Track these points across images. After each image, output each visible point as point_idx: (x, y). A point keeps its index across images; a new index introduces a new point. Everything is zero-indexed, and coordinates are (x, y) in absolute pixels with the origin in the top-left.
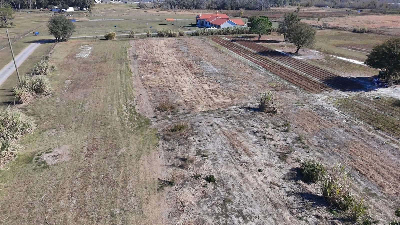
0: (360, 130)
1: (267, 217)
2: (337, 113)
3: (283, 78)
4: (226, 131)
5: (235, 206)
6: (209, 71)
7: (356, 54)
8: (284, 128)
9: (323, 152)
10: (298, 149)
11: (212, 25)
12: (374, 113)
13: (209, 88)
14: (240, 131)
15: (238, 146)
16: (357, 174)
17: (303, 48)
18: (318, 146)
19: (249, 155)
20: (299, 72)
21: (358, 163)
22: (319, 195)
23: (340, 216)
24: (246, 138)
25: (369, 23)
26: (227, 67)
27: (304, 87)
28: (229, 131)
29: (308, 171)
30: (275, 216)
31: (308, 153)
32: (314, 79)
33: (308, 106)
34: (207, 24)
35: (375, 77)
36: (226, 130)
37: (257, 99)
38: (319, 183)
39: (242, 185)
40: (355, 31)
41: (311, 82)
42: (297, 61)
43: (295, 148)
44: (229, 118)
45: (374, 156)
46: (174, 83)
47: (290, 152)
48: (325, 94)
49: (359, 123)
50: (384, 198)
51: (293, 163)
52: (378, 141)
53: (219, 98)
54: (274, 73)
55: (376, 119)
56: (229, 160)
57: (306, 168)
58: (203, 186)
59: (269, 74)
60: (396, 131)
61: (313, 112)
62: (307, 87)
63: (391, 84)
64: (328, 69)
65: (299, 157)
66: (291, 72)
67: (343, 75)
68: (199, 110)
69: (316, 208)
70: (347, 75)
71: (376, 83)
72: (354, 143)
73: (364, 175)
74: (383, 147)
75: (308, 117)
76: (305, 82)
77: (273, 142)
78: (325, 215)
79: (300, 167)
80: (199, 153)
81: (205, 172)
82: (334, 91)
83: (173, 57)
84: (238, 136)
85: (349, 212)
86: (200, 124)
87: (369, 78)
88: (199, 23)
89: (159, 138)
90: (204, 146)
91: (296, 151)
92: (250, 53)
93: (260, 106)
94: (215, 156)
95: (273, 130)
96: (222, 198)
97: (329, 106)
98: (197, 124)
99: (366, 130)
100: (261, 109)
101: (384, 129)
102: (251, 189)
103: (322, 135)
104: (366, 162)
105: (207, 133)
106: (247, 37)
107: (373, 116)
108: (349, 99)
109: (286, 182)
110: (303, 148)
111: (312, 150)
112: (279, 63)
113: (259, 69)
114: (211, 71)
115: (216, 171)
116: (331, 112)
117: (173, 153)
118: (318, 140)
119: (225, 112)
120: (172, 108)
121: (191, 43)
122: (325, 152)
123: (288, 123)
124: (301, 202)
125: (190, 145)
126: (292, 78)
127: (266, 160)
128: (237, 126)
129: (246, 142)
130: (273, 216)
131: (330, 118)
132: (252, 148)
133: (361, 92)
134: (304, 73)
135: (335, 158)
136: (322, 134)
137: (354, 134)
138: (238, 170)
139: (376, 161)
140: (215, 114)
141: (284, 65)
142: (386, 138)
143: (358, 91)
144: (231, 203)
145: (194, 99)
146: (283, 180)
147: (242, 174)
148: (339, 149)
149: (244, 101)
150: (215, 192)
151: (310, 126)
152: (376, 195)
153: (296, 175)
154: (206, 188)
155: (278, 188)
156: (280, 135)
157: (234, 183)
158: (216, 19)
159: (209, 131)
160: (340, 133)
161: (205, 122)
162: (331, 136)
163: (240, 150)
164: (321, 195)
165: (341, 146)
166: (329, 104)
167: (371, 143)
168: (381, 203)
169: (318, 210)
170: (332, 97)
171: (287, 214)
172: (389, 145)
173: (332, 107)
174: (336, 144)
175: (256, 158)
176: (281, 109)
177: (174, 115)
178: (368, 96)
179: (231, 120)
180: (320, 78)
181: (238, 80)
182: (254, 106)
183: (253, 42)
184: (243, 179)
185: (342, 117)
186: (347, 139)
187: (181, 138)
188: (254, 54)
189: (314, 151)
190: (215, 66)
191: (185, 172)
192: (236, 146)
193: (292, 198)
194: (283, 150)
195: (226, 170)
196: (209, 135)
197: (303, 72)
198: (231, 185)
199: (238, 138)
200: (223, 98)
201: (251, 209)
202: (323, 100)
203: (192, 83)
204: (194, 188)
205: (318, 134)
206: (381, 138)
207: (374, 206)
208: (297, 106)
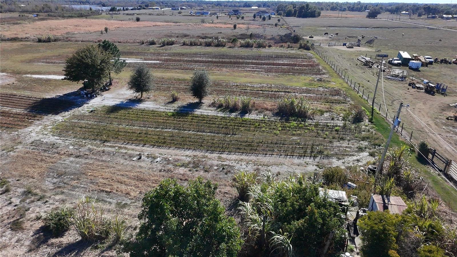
0: (90, 150)
2: (59, 141)
7: (52, 68)
9: (63, 193)
10: (32, 205)
12: (95, 127)
16: (104, 195)
18: (55, 188)
21: (101, 185)
22: (77, 240)
23: (105, 245)
25: (51, 29)
27: (5, 125)
29: (55, 224)
31: (46, 203)
32: (14, 111)
33: (22, 148)
35: (81, 89)
38: (72, 227)
40: (40, 41)
41: (12, 115)
43: (27, 206)
45: (111, 169)
47: (22, 216)
48: (36, 125)
49: (85, 143)
50: (134, 202)
51: (34, 226)
52: (109, 154)
55: (99, 132)
57: (50, 222)
60: (119, 137)
61: (32, 152)
62: (10, 124)
63: (98, 93)
64: (27, 93)
65: (37, 214)
67: (48, 96)
70: (53, 95)
71: (85, 96)
72: (90, 166)
73: (110, 192)
74: (115, 157)
75: (27, 161)
76: (4, 118)
79: (44, 224)
82: (45, 117)
85: (112, 236)
87: (76, 92)
91: (31, 209)
97: (48, 137)
99: (95, 148)
101: (109, 140)
103: (54, 174)
104: (107, 179)
107: (95, 131)
108: (65, 121)
109: (35, 252)
110: (38, 200)
111: (50, 197)
116: (52, 143)
118: (51, 182)
122: (65, 191)
123: (4, 180)
131: (54, 150)
133: (74, 110)
135: (78, 191)
136: (53, 172)
137: (85, 156)
139: (114, 173)
142: (114, 147)
143: (71, 110)
146: (29, 254)
148: (78, 179)
151: (35, 171)
152: (126, 204)
153: (42, 237)
160: (72, 162)
162: (64, 170)
164: (80, 238)
165: (78, 175)
166: (46, 134)
167: (104, 159)
168: (133, 208)
170: (46, 125)
172: (119, 153)
173: (51, 137)
174: (72, 177)
178: (83, 112)
180: (22, 107)
185: (67, 144)
186: (81, 165)
189: (53, 196)
194: (13, 217)
202: (37, 133)
205: (49, 175)
206: (110, 149)
207: (129, 215)
208: (7, 153)
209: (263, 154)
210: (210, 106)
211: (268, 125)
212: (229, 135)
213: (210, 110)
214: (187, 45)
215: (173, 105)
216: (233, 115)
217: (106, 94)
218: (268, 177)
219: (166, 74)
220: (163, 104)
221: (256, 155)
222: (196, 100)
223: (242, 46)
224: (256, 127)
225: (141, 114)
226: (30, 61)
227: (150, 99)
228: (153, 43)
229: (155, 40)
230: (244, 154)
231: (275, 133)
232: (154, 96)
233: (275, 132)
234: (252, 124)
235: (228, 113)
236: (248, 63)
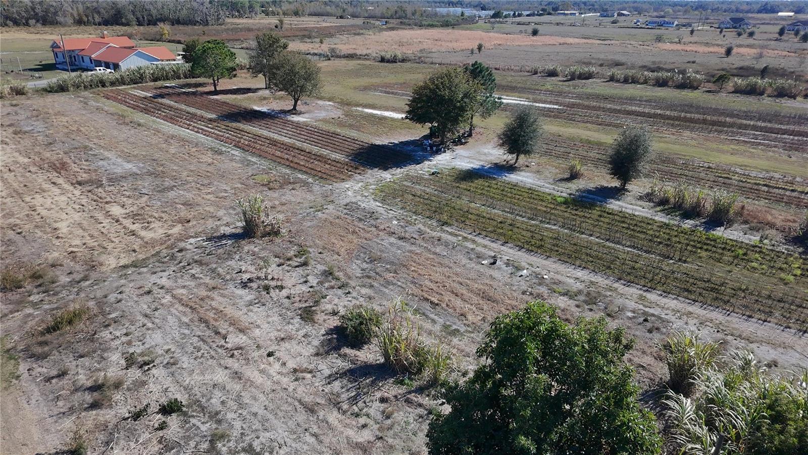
0: (420, 232)
1: (300, 437)
2: (381, 210)
3: (279, 163)
4: (183, 297)
5: (236, 441)
6: (116, 171)
7: (392, 101)
8: (299, 260)
9: (372, 286)
10: (331, 292)
11: (98, 63)
12: (434, 198)
13: (124, 211)
14: (214, 288)
15: (216, 320)
16: (427, 306)
17: (304, 98)
18: (363, 277)
19: (244, 332)
20: (306, 146)
21: (425, 289)
22: (378, 362)
23: (416, 384)
24: (231, 299)
25: (401, 44)
26: (156, 156)
27: (320, 173)
28: (192, 294)
29: (354, 328)
30: (315, 429)
31: (348, 295)
32: (333, 156)
33: (333, 209)
34: (83, 61)
35: (425, 137)
36: (183, 295)
37: (235, 214)
38: (375, 341)
39: (241, 396)
40: (383, 60)
41: (329, 162)
42: (297, 125)
43: (325, 292)
44: (184, 267)
45: (446, 270)
46: (27, 215)
47: (317, 303)
48: (356, 180)
49: (416, 219)
50: (470, 332)
51: (327, 321)
52: (447, 244)
53: (153, 228)
54: (260, 156)
55: (438, 208)
56: (203, 354)
57: (349, 323)
58: (157, 429)
59: (250, 158)
60: (467, 221)
61: (344, 218)
62: (325, 173)
63: (448, 146)
64: (354, 134)
65: (335, 306)
66: (291, 149)
67: (378, 142)
68: (109, 265)
69: (378, 387)
70: (385, 141)
71: (429, 148)
72: (415, 257)
73: (437, 304)
74: (454, 252)
75: (336, 229)
76: (320, 163)
77: (285, 293)
78: (394, 393)
79: (340, 323)
80: (130, 361)
81: (154, 398)
82: (370, 171)
83: (9, 150)
84: (213, 299)
85: (427, 373)
86: (119, 296)
87: (417, 140)
88: (60, 59)
89: (16, 360)
90: (140, 343)
91: (328, 297)
92: (202, 120)
93: (244, 228)
94: (171, 355)
95: (280, 268)
96: (205, 436)
97: (367, 200)
98: (112, 298)
99: (428, 230)
100: (249, 232)
101: (451, 223)
102: (261, 395)
103: (365, 256)
104: (437, 283)
105: (140, 312)
106: (189, 85)
107: (433, 204)
108: (394, 182)
109: (322, 358)
110: (339, 288)
111: (354, 288)
112: (265, 133)
113: (228, 152)
114: (119, 171)
115: (181, 386)
116: (372, 211)
117: (65, 381)
118: (360, 267)
119: (173, 257)
120: (36, 276)
121: (51, 111)
122: (375, 284)
123: (305, 248)
124: (353, 385)
125: (104, 350)
126: (296, 160)
127: (278, 331)
128: (207, 280)
129: (231, 307)
130: (311, 430)
131: (372, 222)
132: (246, 316)
133: (410, 167)
134: (315, 146)
135: (392, 290)
136: (365, 253)
137: (411, 240)
138: (226, 368)
139: (449, 277)
140: (150, 266)
141: (276, 137)
142: (456, 235)
143: (406, 166)
144: (226, 440)
145: (91, 243)
146: (316, 358)
147: (236, 373)
148: (395, 272)
149: (211, 224)
150: (187, 430)
151: (343, 245)
152: (458, 331)
153: (335, 341)
154: (165, 431)
155: (309, 376)
156: (294, 275)
157: (224, 398)
158: (104, 49)
159: (145, 307)
160: (391, 244)
161: (129, 289)
162: (379, 254)
163: (223, 327)
164: (382, 360)
165: (397, 266)
166: (366, 196)
167: (438, 250)
168: (467, 341)
169: (382, 388)
170: (369, 184)
171: (333, 417)
172: (462, 246)
173: (372, 201)
174: (389, 266)
175: (257, 332)
176: (287, 224)
177: (44, 292)
178: (421, 172)
179: (191, 269)
180: (343, 153)
181: (188, 182)
182: (234, 231)
183: (205, 96)
184: (242, 382)
185: (390, 216)
186: (404, 252)
187: (78, 342)
188: (210, 120)
189: (358, 287)
190: (128, 157)
191: (107, 415)
192: (212, 322)
193: (337, 385)
194: (306, 302)
195: (202, 378)
196: (146, 316)
197: (312, 145)
198: (219, 403)
199: (214, 303)
200: (163, 226)
201: (268, 435)
202: (355, 192)
203: (77, 207)
204: (137, 441)
205: (359, 255)
206: (449, 237)
207: (458, 349)
208: (315, 212)
209: (744, 315)
210: (641, 198)
211: (768, 258)
212: (671, 259)
213: (641, 206)
214: (618, 81)
215: (569, 185)
216: (688, 224)
217: (460, 150)
218: (748, 363)
219: (566, 130)
220: (551, 181)
221: (725, 311)
222: (616, 183)
223: (738, 91)
224: (736, 257)
225: (509, 190)
226: (365, 89)
227: (529, 169)
228: (552, 74)
229: (559, 69)
230: (696, 303)
231: (782, 279)
232: (538, 164)
233: (783, 275)
234: (729, 250)
235: (678, 218)
236: (746, 127)
